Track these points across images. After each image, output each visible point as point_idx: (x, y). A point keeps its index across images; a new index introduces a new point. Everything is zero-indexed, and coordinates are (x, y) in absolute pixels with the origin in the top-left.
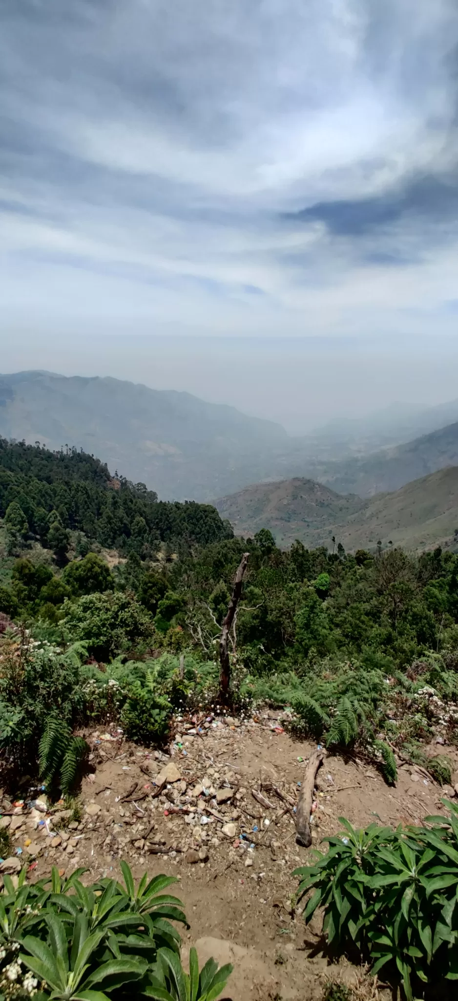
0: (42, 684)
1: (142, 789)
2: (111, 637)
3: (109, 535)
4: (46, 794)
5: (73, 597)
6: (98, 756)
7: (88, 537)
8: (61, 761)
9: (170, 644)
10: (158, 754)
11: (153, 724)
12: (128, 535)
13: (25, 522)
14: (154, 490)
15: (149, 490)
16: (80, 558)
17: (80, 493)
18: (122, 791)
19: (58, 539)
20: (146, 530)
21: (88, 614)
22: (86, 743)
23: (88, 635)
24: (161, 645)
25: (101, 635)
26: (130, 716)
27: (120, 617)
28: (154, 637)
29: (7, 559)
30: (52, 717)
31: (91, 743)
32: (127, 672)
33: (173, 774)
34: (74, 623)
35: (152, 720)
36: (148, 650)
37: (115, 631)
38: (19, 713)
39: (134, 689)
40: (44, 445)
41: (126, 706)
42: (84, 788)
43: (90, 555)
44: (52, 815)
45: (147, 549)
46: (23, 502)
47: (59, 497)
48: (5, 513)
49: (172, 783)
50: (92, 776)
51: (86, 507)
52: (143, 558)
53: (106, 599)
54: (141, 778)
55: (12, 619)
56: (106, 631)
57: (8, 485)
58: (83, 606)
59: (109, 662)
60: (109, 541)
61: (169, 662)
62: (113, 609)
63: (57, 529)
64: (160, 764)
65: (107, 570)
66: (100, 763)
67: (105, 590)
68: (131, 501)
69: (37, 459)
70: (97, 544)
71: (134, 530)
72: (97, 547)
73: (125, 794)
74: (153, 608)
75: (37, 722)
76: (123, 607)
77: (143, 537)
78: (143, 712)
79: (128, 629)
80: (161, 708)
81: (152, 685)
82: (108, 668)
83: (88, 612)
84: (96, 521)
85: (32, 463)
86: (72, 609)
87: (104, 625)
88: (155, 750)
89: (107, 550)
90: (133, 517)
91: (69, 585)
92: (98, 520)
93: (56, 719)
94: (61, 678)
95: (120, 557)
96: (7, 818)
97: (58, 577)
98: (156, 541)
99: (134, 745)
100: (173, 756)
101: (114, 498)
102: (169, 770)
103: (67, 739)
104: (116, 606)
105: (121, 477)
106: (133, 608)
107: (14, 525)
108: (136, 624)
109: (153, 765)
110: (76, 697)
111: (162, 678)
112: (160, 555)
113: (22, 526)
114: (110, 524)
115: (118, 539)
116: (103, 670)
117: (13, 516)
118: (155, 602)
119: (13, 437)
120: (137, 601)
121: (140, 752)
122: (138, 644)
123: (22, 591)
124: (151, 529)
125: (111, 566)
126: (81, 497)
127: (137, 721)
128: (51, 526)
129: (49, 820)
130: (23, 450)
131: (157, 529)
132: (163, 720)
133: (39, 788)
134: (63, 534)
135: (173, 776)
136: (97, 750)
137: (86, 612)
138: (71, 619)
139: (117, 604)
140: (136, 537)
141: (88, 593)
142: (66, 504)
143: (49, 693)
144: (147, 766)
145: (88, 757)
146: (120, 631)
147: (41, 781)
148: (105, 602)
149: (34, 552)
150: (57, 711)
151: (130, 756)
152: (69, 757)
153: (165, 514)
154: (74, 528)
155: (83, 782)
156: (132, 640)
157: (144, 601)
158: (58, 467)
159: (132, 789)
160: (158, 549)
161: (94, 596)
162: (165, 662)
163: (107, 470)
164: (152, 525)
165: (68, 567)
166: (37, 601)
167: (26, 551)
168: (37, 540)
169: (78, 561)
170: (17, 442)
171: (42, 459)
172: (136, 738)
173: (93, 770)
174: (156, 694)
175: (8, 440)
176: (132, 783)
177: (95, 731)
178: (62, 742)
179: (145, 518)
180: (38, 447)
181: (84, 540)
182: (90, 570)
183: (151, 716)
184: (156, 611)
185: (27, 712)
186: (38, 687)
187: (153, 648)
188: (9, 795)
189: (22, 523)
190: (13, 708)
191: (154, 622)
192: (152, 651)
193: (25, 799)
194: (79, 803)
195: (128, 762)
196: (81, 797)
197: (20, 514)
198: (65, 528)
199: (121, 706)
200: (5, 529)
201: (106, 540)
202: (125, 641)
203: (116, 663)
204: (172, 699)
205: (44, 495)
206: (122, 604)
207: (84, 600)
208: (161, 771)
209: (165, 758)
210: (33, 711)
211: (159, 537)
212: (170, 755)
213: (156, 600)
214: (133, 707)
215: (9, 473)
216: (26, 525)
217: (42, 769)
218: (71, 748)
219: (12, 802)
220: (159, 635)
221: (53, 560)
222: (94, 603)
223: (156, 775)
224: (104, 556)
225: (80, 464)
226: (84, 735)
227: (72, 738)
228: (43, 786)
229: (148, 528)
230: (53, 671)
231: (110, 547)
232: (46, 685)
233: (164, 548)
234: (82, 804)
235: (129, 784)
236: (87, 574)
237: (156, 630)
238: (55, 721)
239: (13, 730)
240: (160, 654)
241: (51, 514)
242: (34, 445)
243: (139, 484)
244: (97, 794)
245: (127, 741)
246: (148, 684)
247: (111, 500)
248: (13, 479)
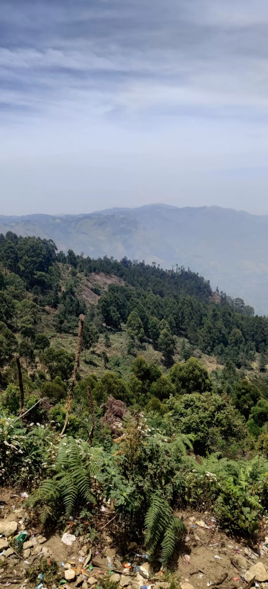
0: (150, 465)
1: (232, 581)
2: (208, 434)
3: (209, 343)
4: (149, 563)
5: (177, 394)
6: (193, 539)
7: (191, 343)
8: (162, 537)
9: (261, 449)
10: (247, 550)
11: (244, 521)
12: (226, 344)
13: (141, 327)
14: (251, 306)
15: (246, 305)
16: (183, 361)
17: (186, 306)
18: (213, 577)
19: (166, 344)
20: (242, 341)
21: (189, 411)
22: (184, 526)
23: (188, 430)
24: (253, 448)
25: (199, 431)
26: (223, 509)
27: (216, 417)
28: (246, 440)
29: (126, 357)
30: (157, 495)
31: (187, 526)
32: (221, 467)
33: (261, 573)
34: (177, 417)
35: (243, 517)
36: (240, 450)
37: (212, 429)
38: (132, 486)
39: (228, 484)
40: (159, 265)
41: (220, 499)
42: (180, 566)
43: (192, 359)
44: (153, 583)
45: (242, 358)
46: (141, 311)
47: (169, 308)
48: (127, 320)
49: (261, 582)
50: (187, 557)
51: (190, 318)
52: (239, 366)
53: (205, 399)
54: (231, 570)
55: (128, 406)
56: (203, 428)
57: (131, 297)
58: (185, 403)
59: (205, 456)
60: (209, 348)
61: (260, 465)
62: (210, 409)
63: (166, 335)
64: (249, 561)
65: (206, 374)
66: (195, 546)
67: (204, 390)
68: (230, 314)
69: (153, 277)
70: (198, 350)
71: (231, 340)
72: (198, 353)
73: (216, 582)
74: (246, 413)
75: (145, 497)
76: (219, 408)
77: (239, 348)
78: (235, 508)
79: (223, 429)
80: (252, 507)
81: (244, 484)
82: (204, 461)
83: (189, 409)
84: (198, 330)
85: (149, 280)
86: (176, 404)
87: (202, 422)
88: (246, 546)
89: (207, 356)
90: (231, 329)
91: (173, 383)
92: (200, 329)
93: (160, 497)
94: (166, 463)
95: (218, 363)
96: (118, 575)
97: (165, 376)
98: (251, 351)
99: (226, 537)
100: (262, 556)
101: (214, 311)
102: (258, 570)
103: (168, 518)
104: (213, 407)
105: (222, 292)
106: (228, 410)
107: (133, 330)
108: (229, 425)
109: (243, 561)
110: (178, 482)
111: (254, 479)
112: (255, 365)
113: (139, 330)
114: (210, 333)
115: (217, 347)
116: (200, 463)
117: (133, 322)
118: (247, 407)
119: (136, 259)
120: (232, 405)
121: (231, 545)
122: (232, 443)
123: (137, 384)
124: (247, 340)
125: (209, 370)
126: (187, 310)
127: (229, 514)
128: (162, 332)
129: (150, 586)
130: (143, 269)
131: (253, 341)
132: (253, 520)
133: (143, 556)
134: (171, 340)
135: (261, 576)
136: (192, 533)
137: (187, 409)
138: (175, 412)
139: (214, 405)
140: (233, 346)
141: (190, 392)
142: (174, 314)
143: (155, 474)
144: (237, 560)
145: (185, 538)
146: (214, 430)
147: (145, 549)
148: (204, 402)
149: (147, 352)
150: (161, 491)
151: (222, 546)
152: (169, 534)
153: (260, 327)
154: (180, 335)
155: (180, 560)
156: (226, 439)
157: (238, 406)
158: (169, 283)
159: (223, 578)
160: (253, 359)
161: (195, 395)
162: (256, 465)
163: (209, 286)
164: (247, 337)
165: (173, 368)
166: (148, 394)
167: (141, 351)
168: (150, 343)
169: (182, 363)
170: (138, 263)
171: (157, 276)
172: (227, 531)
173: (189, 552)
174: (248, 493)
175: (132, 261)
176: (223, 573)
177: (192, 516)
178: (164, 519)
179: (241, 330)
180: (155, 267)
181: (188, 345)
182: (191, 372)
183: (242, 513)
184: (248, 416)
185: (138, 487)
186: (146, 467)
187: (245, 449)
188: (120, 555)
189: (139, 327)
190: (127, 482)
191: (246, 426)
192: (244, 452)
193: (132, 562)
194: (176, 579)
195: (220, 552)
196: (178, 573)
197: (138, 321)
198: (173, 334)
199: (216, 498)
200: (127, 333)
201: (206, 347)
202: (220, 439)
203: (213, 457)
204: (262, 501)
205: (157, 306)
206: (218, 406)
207: (186, 398)
208: (250, 569)
209: (254, 556)
210: (142, 487)
211: (255, 348)
212: (260, 555)
213: (249, 406)
214: (226, 501)
215: (132, 288)
216: (142, 330)
217: (147, 540)
218: (171, 527)
219: (122, 562)
220: (251, 438)
221: (162, 361)
222: (194, 402)
223: (245, 570)
224: (204, 361)
225: (187, 281)
226: (182, 518)
227: (172, 517)
228: (147, 555)
229: (244, 340)
230: (160, 456)
231: (209, 354)
232: (154, 467)
233: (258, 358)
234: (178, 580)
235: (220, 572)
236: (188, 376)
237: (248, 434)
238: (159, 499)
239: (126, 500)
240: (251, 457)
241: (161, 322)
242: (151, 265)
243: (237, 299)
244: (191, 575)
245: (219, 531)
246: (240, 482)
247: (211, 312)
248: (134, 293)
